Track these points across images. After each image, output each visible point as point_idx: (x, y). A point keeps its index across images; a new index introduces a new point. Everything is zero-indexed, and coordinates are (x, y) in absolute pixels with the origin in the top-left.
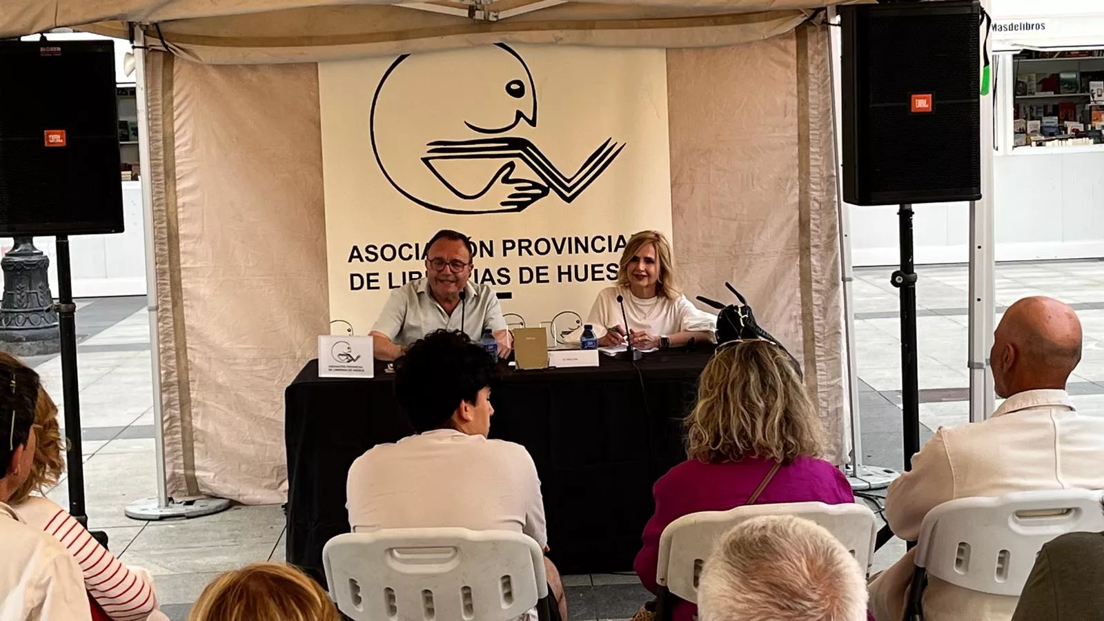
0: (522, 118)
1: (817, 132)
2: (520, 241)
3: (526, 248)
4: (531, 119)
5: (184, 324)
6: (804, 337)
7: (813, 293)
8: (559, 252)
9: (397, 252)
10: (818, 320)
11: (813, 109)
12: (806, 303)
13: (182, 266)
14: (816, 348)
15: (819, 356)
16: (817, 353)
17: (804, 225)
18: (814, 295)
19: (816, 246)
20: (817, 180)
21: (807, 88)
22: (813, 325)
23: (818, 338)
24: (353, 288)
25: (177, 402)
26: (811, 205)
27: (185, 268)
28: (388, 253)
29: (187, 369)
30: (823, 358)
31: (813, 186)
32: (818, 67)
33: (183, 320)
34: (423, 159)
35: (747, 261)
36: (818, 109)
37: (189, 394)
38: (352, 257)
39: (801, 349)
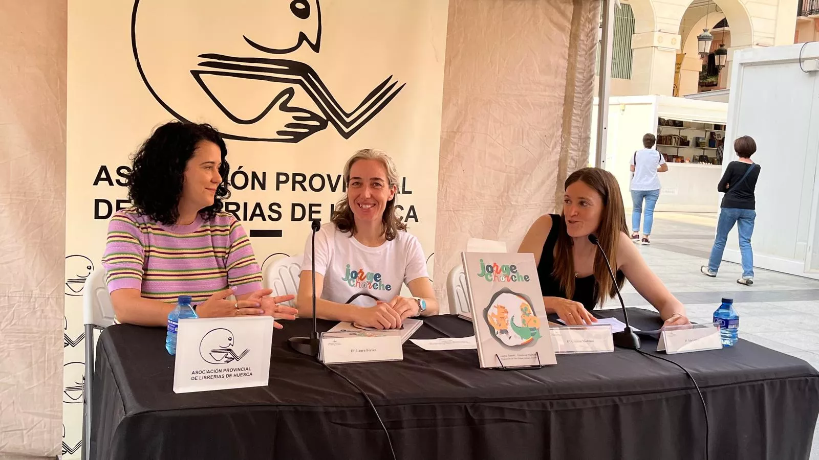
0: (305, 41)
1: (581, 96)
2: (295, 175)
3: (300, 183)
4: (314, 43)
8: (333, 189)
11: (579, 73)
20: (576, 140)
21: (576, 53)
24: (97, 216)
26: (569, 163)
31: (571, 145)
32: (588, 34)
34: (192, 72)
35: (513, 211)
36: (583, 73)
38: (99, 178)
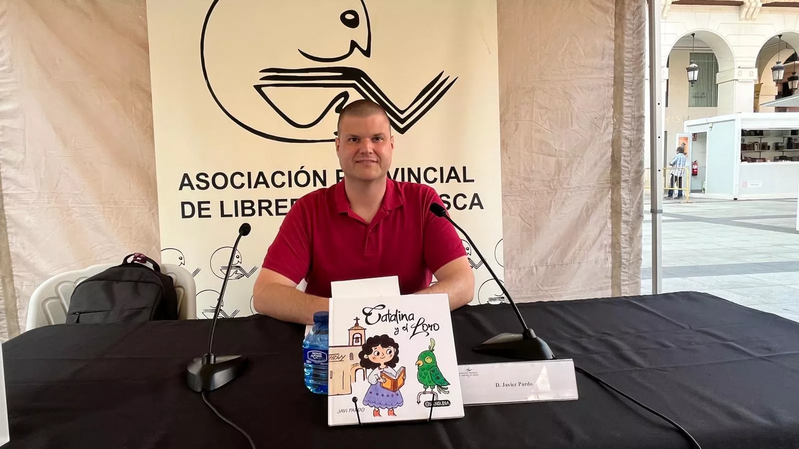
0: (356, 48)
1: (631, 75)
4: (365, 48)
5: (9, 252)
6: (613, 264)
7: (622, 223)
9: (229, 181)
10: (625, 248)
11: (628, 52)
12: (615, 233)
13: (4, 192)
14: (622, 273)
15: (624, 280)
16: (622, 278)
17: (615, 161)
18: (623, 226)
19: (626, 181)
20: (629, 120)
21: (623, 33)
22: (620, 253)
23: (625, 265)
24: (184, 216)
25: (6, 330)
26: (623, 143)
27: (7, 195)
28: (220, 181)
29: (14, 297)
30: (627, 282)
31: (625, 125)
32: (634, 13)
33: (8, 247)
34: (255, 86)
35: (564, 194)
36: (632, 52)
37: (18, 322)
38: (183, 185)
39: (609, 274)
